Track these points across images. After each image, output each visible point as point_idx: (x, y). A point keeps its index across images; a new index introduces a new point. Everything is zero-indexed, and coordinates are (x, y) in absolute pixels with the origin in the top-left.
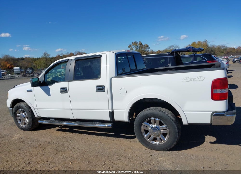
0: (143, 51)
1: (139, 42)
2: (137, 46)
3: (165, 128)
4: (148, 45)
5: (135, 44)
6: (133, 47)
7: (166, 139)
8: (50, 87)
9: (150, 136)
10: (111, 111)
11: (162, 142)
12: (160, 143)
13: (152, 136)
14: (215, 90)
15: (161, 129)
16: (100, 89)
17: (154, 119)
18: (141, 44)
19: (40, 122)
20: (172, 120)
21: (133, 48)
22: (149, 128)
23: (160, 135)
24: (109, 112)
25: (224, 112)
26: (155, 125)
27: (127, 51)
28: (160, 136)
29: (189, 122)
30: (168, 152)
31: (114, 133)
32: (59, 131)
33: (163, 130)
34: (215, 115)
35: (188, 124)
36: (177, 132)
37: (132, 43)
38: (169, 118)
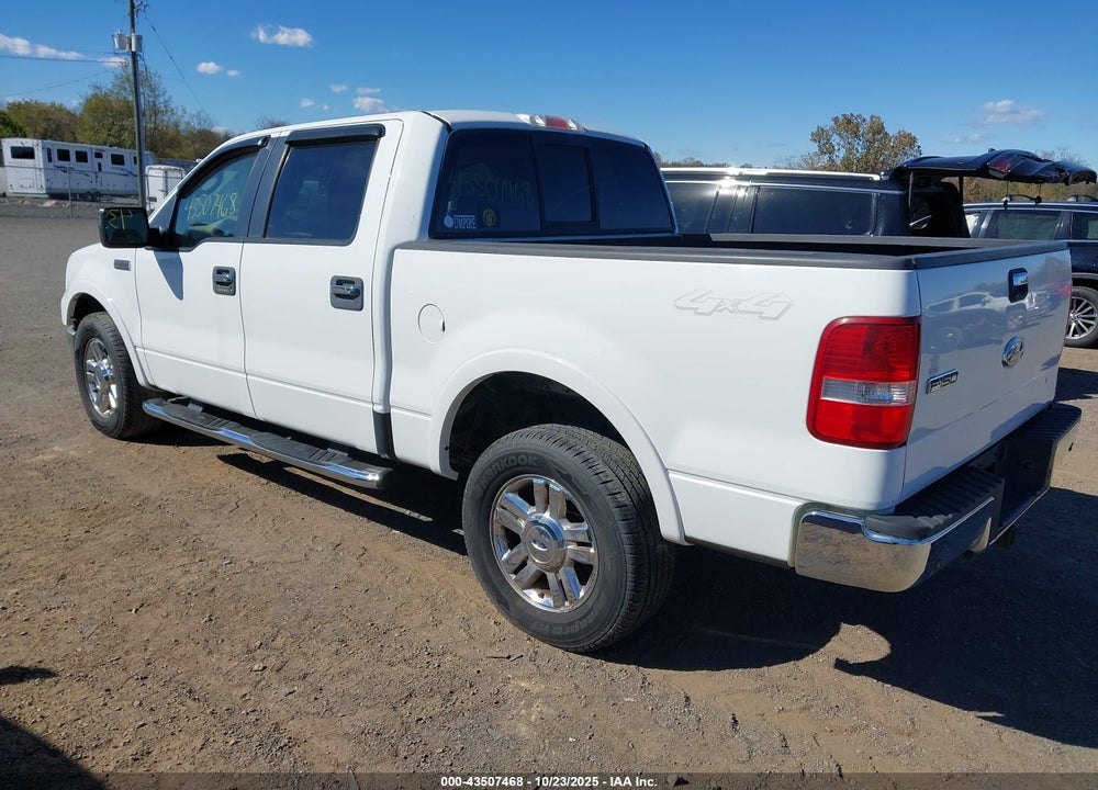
0: (883, 163)
1: (868, 120)
2: (857, 136)
3: (583, 538)
4: (914, 140)
5: (848, 125)
6: (835, 139)
7: (582, 594)
8: (183, 255)
9: (524, 564)
10: (379, 409)
11: (567, 604)
12: (556, 607)
13: (529, 563)
14: (830, 381)
15: (568, 537)
16: (347, 293)
17: (542, 481)
18: (878, 129)
19: (151, 408)
20: (612, 505)
21: (836, 148)
22: (523, 523)
23: (559, 567)
24: (375, 413)
25: (863, 514)
26: (547, 515)
27: (541, 122)
28: (562, 575)
29: (690, 532)
30: (584, 660)
31: (430, 519)
32: (226, 462)
33: (580, 544)
34: (816, 519)
35: (687, 539)
36: (630, 567)
37: (836, 120)
38: (605, 493)
